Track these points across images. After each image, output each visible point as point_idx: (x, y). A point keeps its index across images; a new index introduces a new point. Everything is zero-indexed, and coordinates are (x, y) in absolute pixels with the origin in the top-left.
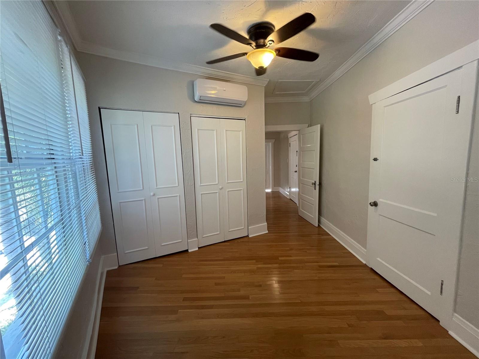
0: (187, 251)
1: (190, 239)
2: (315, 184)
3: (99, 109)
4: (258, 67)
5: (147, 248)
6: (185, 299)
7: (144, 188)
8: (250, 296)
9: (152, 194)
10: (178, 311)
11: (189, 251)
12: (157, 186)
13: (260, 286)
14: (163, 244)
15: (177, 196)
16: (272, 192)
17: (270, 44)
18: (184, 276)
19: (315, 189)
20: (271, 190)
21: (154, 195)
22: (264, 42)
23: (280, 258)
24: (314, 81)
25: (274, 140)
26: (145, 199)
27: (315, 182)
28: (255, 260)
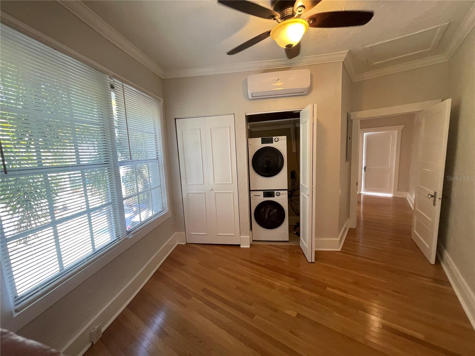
0: (239, 245)
1: (242, 236)
2: (434, 196)
3: (175, 119)
4: (286, 47)
5: (206, 234)
6: (204, 290)
7: (205, 183)
8: (256, 316)
9: (210, 189)
10: (192, 297)
11: (241, 246)
12: (214, 182)
13: (276, 311)
14: (218, 234)
15: (231, 193)
16: (393, 197)
17: (300, 11)
18: (220, 268)
19: (434, 205)
20: (392, 195)
21: (212, 190)
22: (293, 11)
23: (328, 289)
24: (439, 27)
25: (404, 126)
26: (205, 193)
27: (435, 193)
28: (295, 278)
